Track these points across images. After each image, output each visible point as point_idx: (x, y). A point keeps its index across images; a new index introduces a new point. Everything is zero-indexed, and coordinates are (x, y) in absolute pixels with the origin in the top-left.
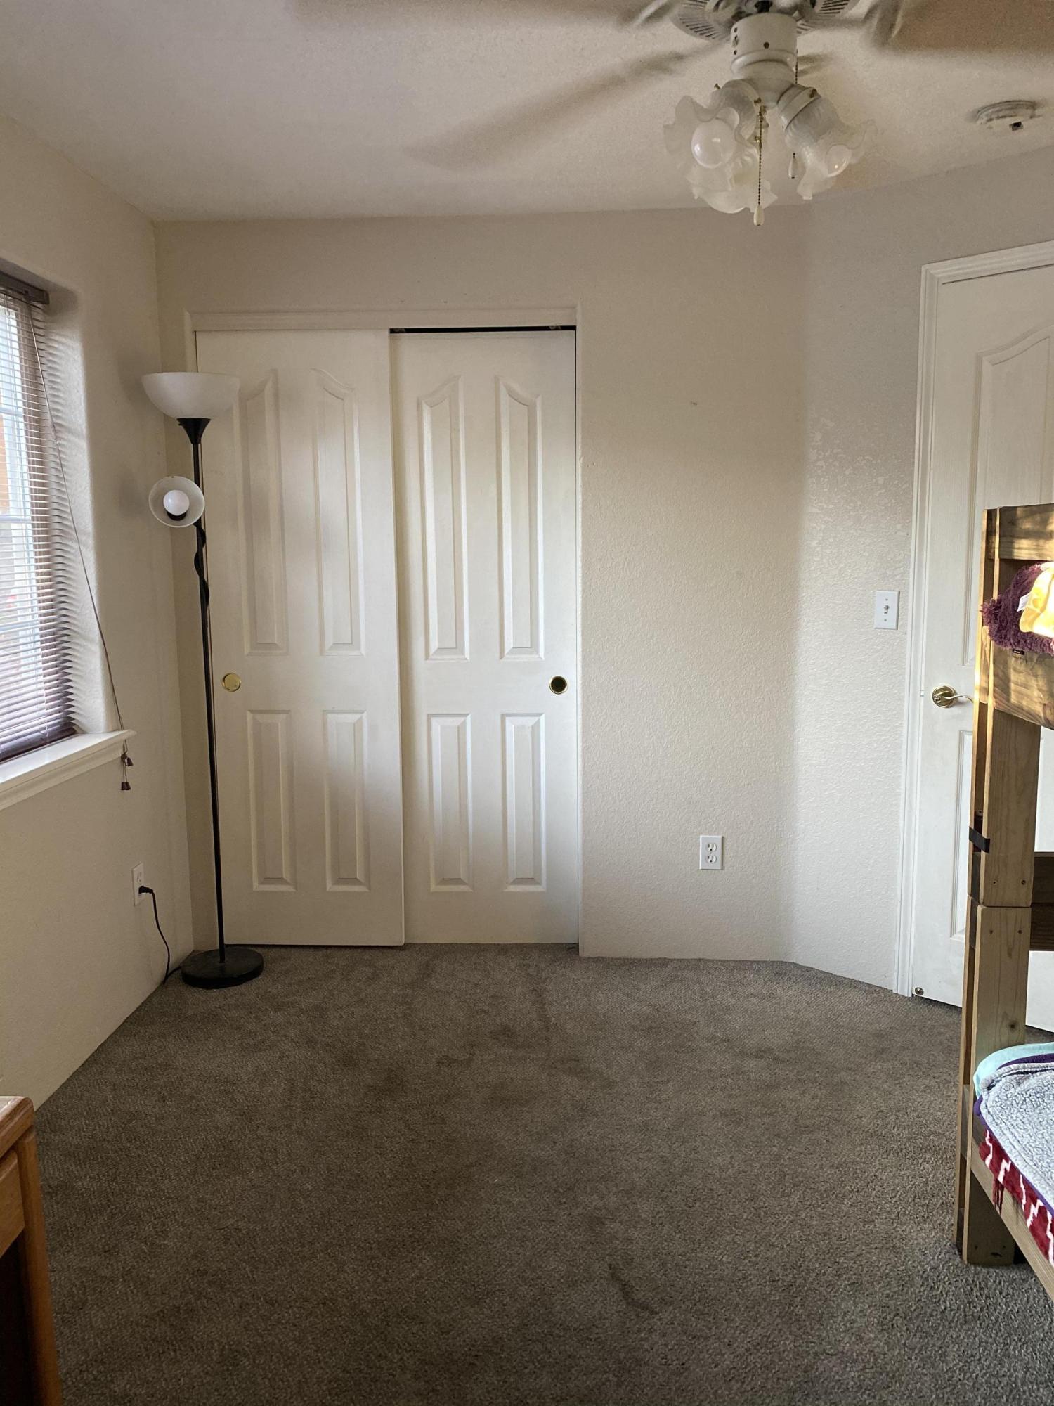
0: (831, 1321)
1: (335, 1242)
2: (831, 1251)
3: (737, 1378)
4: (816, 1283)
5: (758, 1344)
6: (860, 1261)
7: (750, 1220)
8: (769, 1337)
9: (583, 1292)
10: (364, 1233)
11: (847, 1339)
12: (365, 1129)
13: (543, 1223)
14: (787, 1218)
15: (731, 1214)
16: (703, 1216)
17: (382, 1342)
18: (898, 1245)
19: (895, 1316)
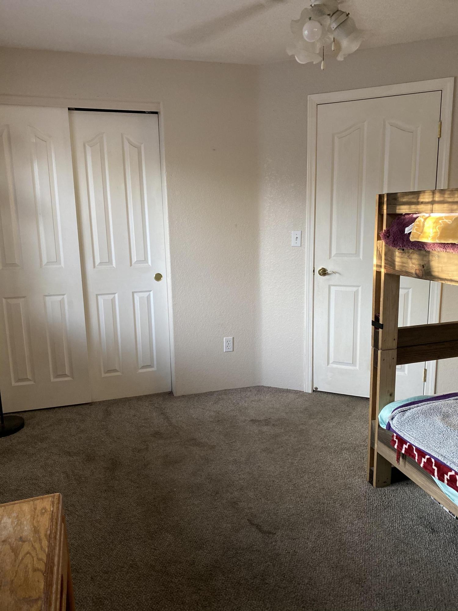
0: (340, 520)
1: (123, 539)
2: (328, 494)
3: (317, 550)
4: (328, 508)
5: (318, 536)
6: (340, 495)
7: (293, 489)
8: (321, 532)
9: (242, 533)
10: (135, 532)
11: (348, 526)
12: (113, 487)
13: (213, 509)
14: (306, 486)
15: (285, 489)
16: (275, 492)
17: (166, 576)
18: (350, 486)
19: (361, 513)
